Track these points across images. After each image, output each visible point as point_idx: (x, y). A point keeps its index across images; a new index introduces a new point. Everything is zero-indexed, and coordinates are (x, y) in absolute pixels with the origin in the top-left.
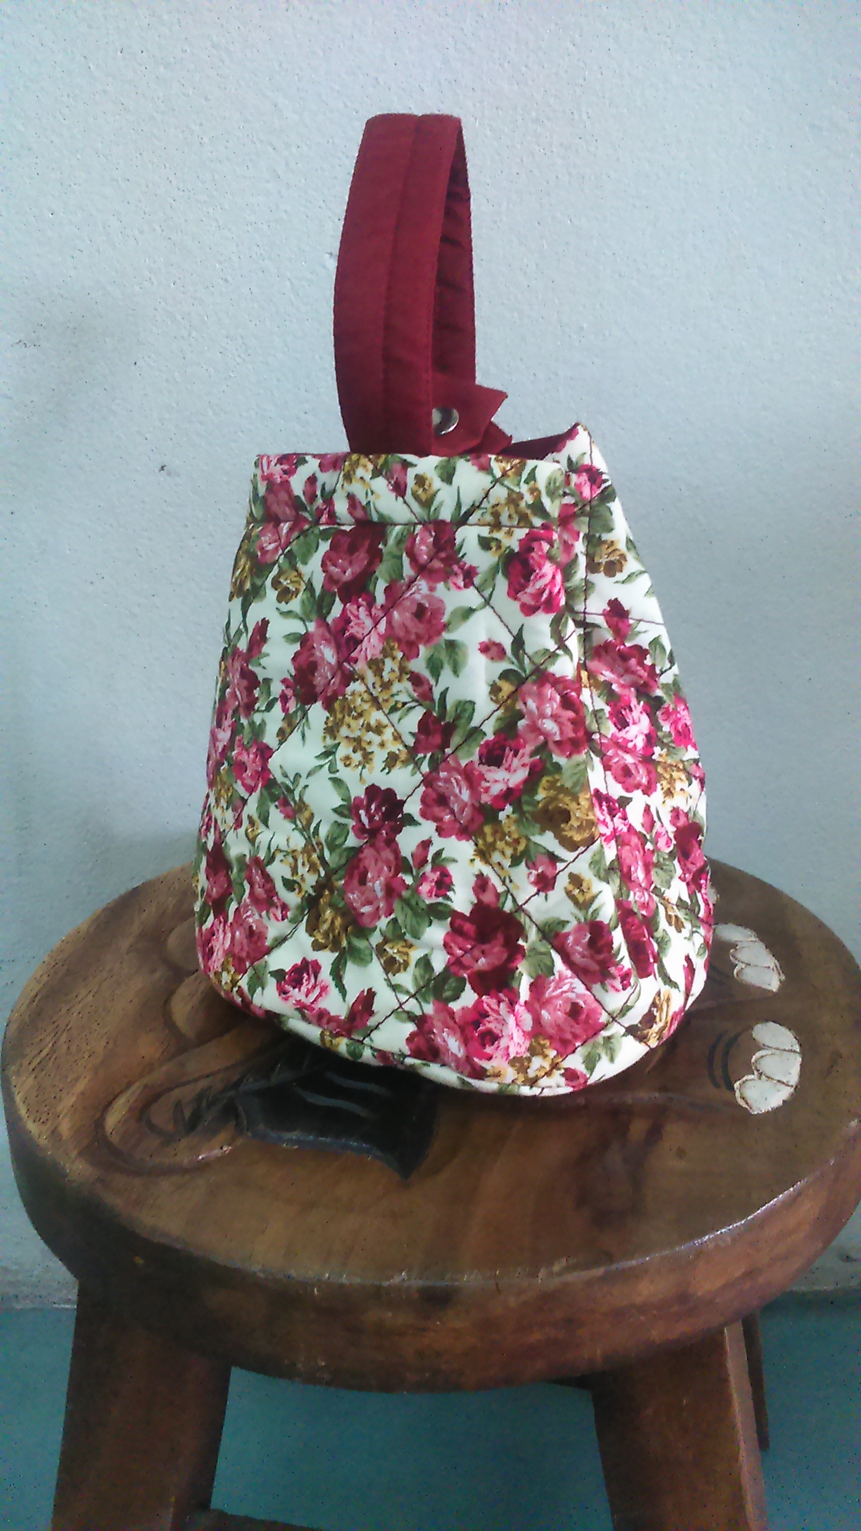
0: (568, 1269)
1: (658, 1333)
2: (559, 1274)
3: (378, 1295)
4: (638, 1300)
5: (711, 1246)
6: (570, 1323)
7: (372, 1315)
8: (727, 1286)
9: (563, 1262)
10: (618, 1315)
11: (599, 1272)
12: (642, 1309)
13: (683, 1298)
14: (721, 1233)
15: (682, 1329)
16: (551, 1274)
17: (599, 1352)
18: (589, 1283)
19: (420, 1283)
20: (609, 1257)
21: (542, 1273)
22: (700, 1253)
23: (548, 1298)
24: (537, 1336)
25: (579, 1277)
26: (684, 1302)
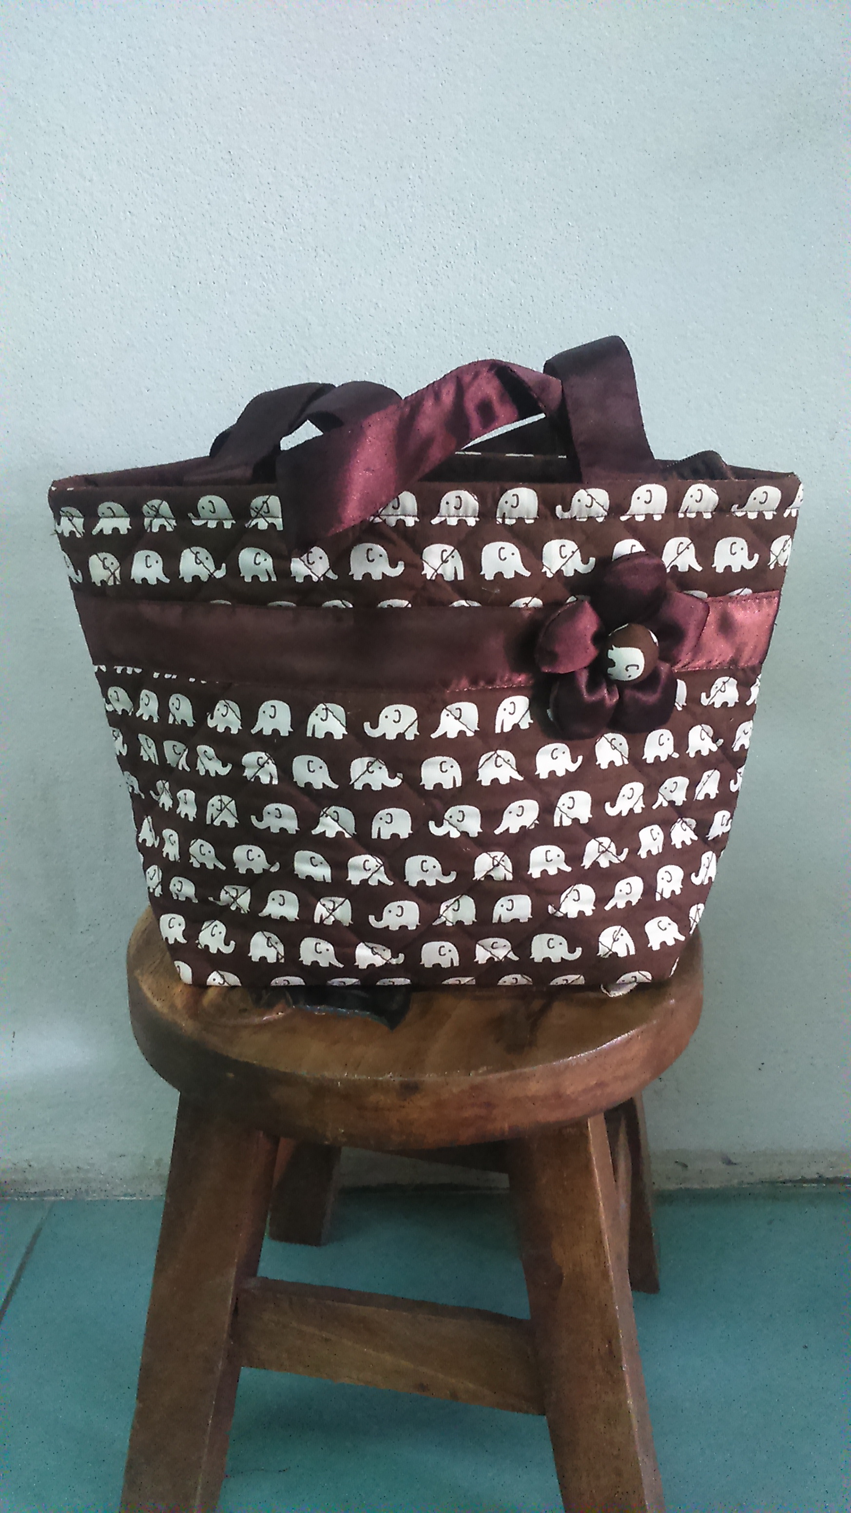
0: (489, 1072)
1: (544, 1116)
2: (482, 1075)
3: (376, 1085)
4: (530, 1094)
5: (574, 1063)
6: (489, 1105)
7: (372, 1099)
8: (585, 1091)
9: (485, 1068)
10: (516, 1101)
11: (505, 1074)
12: (533, 1099)
13: (557, 1095)
14: (581, 1056)
15: (558, 1115)
16: (477, 1075)
17: (506, 1126)
18: (500, 1080)
19: (401, 1079)
20: (513, 1067)
21: (472, 1074)
22: (567, 1066)
23: (474, 1088)
24: (468, 1113)
25: (493, 1077)
26: (558, 1098)
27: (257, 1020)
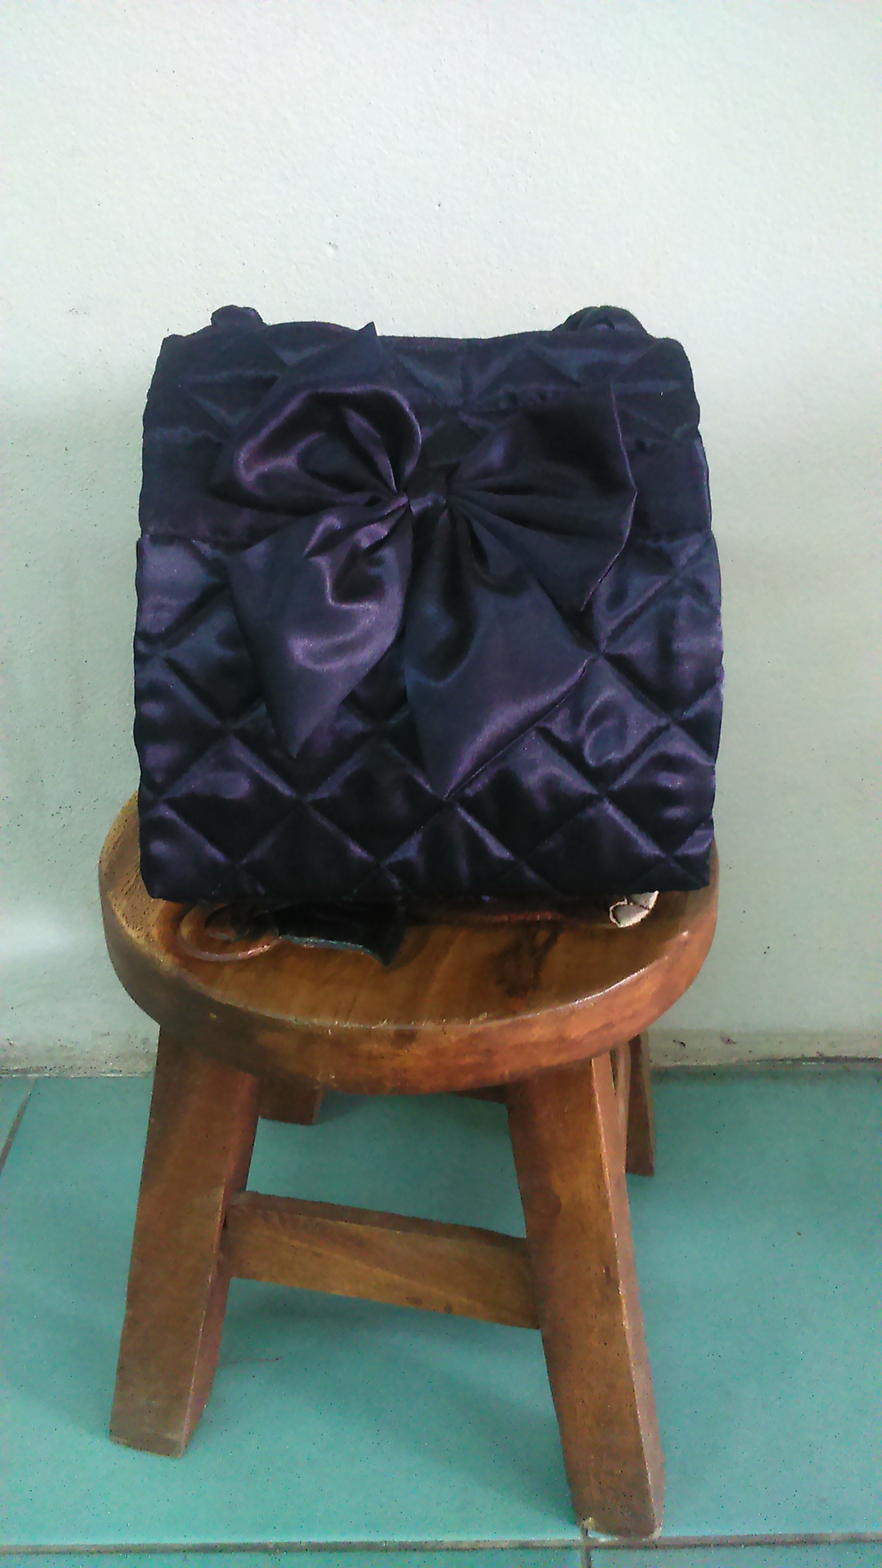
0: (488, 1019)
1: (547, 1060)
2: (482, 1023)
3: (369, 1034)
4: (532, 1039)
5: (581, 1006)
6: (489, 1052)
7: (365, 1047)
8: (590, 1033)
9: (485, 1015)
10: (520, 1048)
11: (507, 1021)
12: (536, 1045)
13: (561, 1039)
14: (587, 1000)
15: (562, 1058)
16: (477, 1023)
17: (507, 1071)
18: (502, 1028)
19: (396, 1027)
20: (514, 1013)
21: (472, 1021)
22: (573, 1012)
23: (475, 1036)
24: (468, 1060)
25: (495, 1024)
26: (562, 1042)
27: (240, 955)
